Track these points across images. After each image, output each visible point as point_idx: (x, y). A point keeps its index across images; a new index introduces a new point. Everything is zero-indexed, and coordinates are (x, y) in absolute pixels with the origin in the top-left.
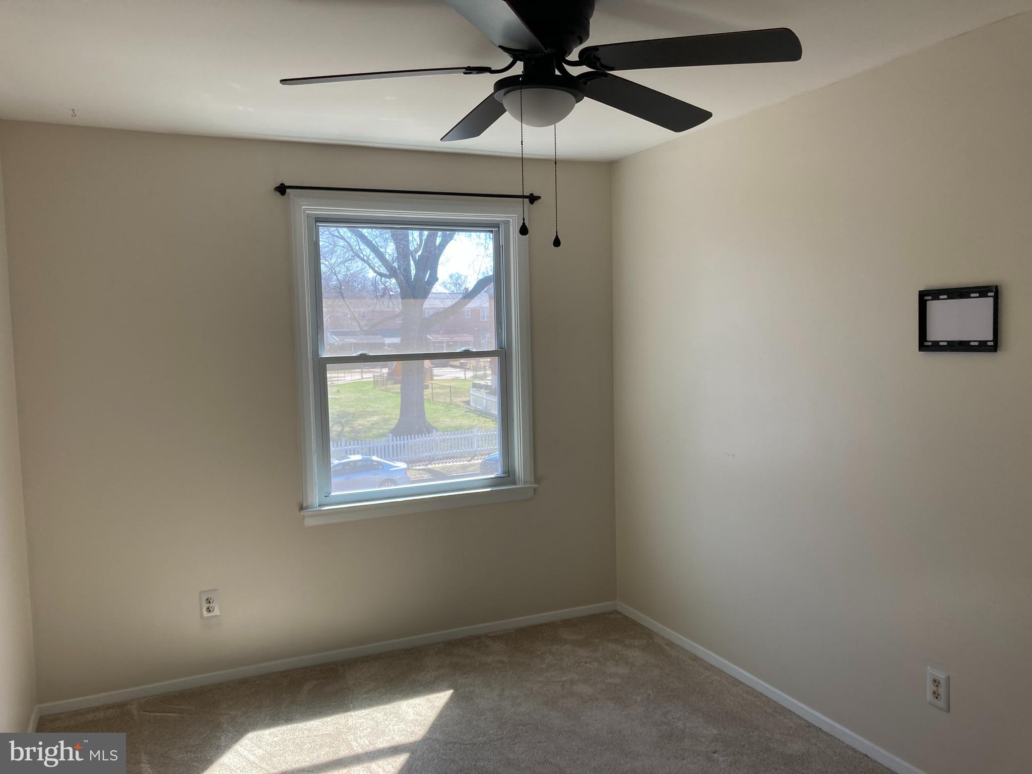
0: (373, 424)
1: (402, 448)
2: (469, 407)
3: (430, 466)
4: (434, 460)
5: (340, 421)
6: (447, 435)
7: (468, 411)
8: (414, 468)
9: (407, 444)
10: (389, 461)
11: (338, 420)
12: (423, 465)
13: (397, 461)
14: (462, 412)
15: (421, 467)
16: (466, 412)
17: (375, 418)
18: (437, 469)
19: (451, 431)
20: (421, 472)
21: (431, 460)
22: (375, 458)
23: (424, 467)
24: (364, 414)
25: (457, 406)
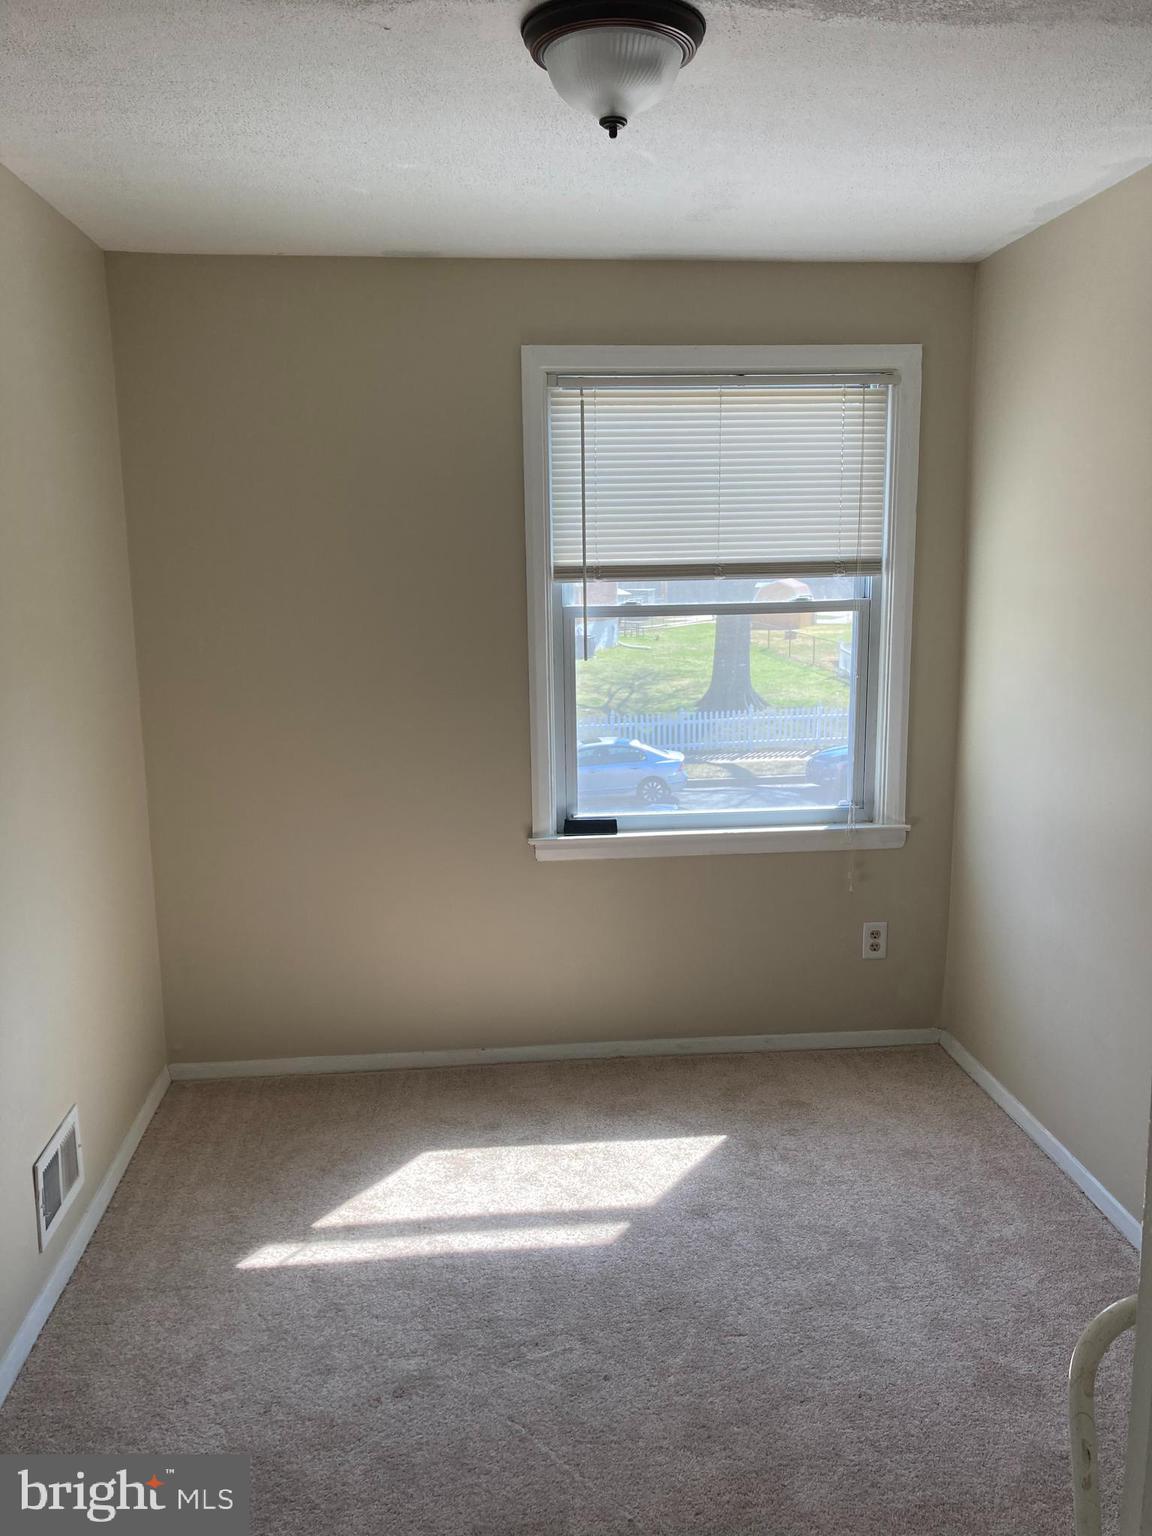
0: (677, 691)
1: (706, 729)
2: (836, 670)
3: (738, 761)
4: (748, 751)
5: (633, 684)
6: (783, 714)
7: (833, 678)
8: (713, 761)
9: (714, 724)
10: (661, 749)
11: (631, 681)
12: (728, 758)
13: (673, 749)
14: (822, 678)
15: (725, 761)
16: (830, 678)
17: (686, 682)
18: (743, 766)
19: (789, 708)
20: (719, 768)
21: (742, 753)
22: (635, 743)
23: (728, 762)
24: (668, 676)
25: (822, 668)
